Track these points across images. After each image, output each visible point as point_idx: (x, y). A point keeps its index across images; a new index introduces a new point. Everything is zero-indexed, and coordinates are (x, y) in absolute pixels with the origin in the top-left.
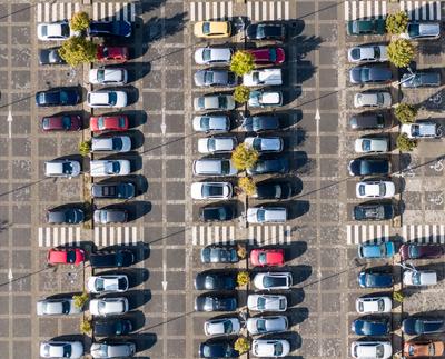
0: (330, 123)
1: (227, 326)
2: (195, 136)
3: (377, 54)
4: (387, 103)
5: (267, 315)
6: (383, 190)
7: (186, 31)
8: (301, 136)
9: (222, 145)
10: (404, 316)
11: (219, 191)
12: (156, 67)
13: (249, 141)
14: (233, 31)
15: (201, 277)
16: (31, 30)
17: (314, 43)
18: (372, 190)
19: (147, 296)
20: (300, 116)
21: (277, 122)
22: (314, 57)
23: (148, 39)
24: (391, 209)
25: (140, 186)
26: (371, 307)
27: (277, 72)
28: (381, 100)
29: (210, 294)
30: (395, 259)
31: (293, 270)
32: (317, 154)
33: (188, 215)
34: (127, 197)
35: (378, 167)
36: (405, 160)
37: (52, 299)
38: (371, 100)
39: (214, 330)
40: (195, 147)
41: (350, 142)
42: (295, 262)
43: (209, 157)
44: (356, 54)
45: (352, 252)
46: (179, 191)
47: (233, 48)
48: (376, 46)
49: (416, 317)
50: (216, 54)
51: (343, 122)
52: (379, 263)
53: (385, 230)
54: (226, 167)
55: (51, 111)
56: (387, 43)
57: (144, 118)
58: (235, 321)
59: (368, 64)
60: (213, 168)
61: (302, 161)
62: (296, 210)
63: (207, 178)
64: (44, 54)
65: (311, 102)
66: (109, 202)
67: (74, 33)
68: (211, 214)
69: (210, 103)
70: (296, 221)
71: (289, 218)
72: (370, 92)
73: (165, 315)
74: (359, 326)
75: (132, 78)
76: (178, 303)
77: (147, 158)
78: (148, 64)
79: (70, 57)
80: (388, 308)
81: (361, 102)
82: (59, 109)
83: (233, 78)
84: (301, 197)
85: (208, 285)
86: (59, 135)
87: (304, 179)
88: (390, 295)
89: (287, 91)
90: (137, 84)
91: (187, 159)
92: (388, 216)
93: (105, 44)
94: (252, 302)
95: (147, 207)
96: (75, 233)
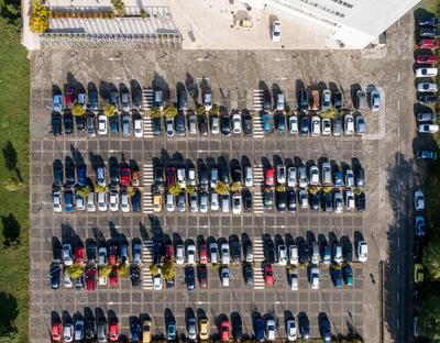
0: (204, 145)
1: (303, 197)
2: (210, 211)
3: (170, 122)
4: (194, 117)
5: (298, 177)
6: (237, 120)
7: (158, 216)
8: (210, 159)
9: (215, 199)
10: (299, 110)
11: (237, 200)
12: (175, 230)
13: (213, 185)
14: (158, 193)
15: (279, 209)
16: (157, 292)
17: (164, 152)
18: (238, 126)
19: (288, 236)
20: (200, 160)
21: (204, 171)
22: (171, 153)
23: (161, 234)
24: (246, 117)
25: (234, 239)
26: (295, 127)
27: (179, 171)
28: (193, 121)
29: (288, 205)
30: (271, 114)
31: (276, 164)
32: (219, 152)
33: (249, 215)
34: (240, 245)
35: (226, 122)
36: (223, 109)
37: (290, 283)
38: (193, 126)
39: (305, 203)
40: (216, 212)
41: (213, 135)
42: (272, 163)
43: (221, 205)
44: (170, 133)
45: (267, 135)
46: (237, 219)
47: (166, 193)
48: (166, 123)
49: (299, 104)
50: (170, 201)
51: (203, 139)
52: (272, 121)
53: (257, 118)
54: (225, 197)
55: (197, 282)
56: (165, 118)
57: (201, 237)
58: (301, 193)
59: (175, 127)
60: (226, 203)
61: (222, 159)
62: (246, 163)
63: (231, 206)
64: (169, 285)
65: (193, 155)
66: (242, 254)
67: (159, 271)
68: (248, 204)
69: (194, 204)
70: (252, 162)
71: (250, 166)
72: (189, 126)
73: (297, 227)
74: (304, 132)
75: (181, 242)
76: (292, 220)
77: (220, 235)
78: (174, 234)
79: (172, 273)
80: (295, 118)
81: (194, 130)
82: (196, 278)
83: (182, 194)
84: (240, 160)
85: (283, 205)
86: (209, 279)
87: (231, 158)
88: (288, 117)
89: (188, 167)
90: (184, 240)
91: (221, 215)
92: (250, 118)
93: (164, 255)
94: (292, 184)
95: (245, 235)
96: (258, 271)
